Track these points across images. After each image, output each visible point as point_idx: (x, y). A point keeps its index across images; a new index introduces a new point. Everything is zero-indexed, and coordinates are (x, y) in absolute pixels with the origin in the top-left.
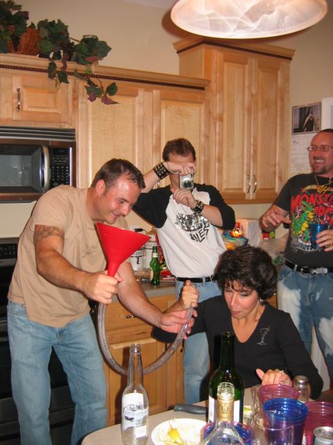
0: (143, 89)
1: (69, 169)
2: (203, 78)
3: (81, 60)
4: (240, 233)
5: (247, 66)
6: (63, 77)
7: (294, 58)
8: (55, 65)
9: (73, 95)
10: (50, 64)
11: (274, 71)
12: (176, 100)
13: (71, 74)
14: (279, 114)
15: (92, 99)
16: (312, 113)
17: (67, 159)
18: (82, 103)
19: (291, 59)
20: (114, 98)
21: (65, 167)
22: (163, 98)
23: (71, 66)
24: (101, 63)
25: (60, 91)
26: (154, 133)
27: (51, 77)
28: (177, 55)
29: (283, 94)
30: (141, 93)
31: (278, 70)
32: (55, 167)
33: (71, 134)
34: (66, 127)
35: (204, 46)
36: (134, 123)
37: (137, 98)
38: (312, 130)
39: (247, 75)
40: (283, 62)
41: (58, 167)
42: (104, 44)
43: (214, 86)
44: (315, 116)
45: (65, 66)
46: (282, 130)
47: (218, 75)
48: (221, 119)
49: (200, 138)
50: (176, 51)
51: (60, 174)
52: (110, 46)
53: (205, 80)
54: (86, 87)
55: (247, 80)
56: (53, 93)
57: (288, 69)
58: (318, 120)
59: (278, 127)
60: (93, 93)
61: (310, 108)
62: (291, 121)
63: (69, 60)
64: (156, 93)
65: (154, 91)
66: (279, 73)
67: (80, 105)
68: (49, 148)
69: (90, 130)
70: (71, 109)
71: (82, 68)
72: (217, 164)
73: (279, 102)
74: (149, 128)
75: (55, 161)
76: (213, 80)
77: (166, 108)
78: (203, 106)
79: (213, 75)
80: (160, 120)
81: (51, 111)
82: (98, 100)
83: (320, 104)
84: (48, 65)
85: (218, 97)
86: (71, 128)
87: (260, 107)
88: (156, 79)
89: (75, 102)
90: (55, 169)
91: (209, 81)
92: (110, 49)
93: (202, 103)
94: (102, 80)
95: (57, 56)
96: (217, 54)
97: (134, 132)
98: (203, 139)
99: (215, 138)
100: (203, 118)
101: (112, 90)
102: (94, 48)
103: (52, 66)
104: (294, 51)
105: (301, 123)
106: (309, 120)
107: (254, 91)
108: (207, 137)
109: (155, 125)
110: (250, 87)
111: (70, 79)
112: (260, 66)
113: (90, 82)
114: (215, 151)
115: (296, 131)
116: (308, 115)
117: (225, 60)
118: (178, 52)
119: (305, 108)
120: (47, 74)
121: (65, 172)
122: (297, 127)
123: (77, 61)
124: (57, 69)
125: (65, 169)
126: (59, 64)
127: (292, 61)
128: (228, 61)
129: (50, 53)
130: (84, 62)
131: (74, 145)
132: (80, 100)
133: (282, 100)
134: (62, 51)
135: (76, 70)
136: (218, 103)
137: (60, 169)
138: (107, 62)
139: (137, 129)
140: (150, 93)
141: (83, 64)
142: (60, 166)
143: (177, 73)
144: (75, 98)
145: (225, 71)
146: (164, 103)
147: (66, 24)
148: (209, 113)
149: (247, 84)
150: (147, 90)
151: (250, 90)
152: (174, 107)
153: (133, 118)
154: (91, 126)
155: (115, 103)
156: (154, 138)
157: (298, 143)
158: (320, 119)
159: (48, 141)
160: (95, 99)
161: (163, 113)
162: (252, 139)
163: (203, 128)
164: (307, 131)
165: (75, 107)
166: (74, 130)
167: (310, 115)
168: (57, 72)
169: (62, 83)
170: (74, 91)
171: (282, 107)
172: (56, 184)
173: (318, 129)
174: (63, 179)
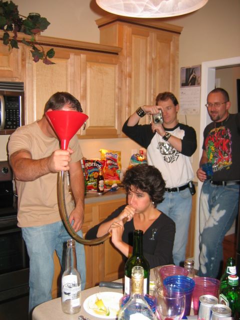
0: (73, 54)
1: (19, 112)
2: (117, 46)
3: (28, 32)
4: (143, 158)
5: (149, 38)
6: (14, 44)
7: (182, 33)
8: (8, 35)
9: (22, 57)
10: (5, 34)
11: (168, 42)
12: (97, 61)
13: (20, 41)
14: (171, 73)
15: (36, 61)
17: (17, 104)
18: (29, 63)
19: (180, 33)
20: (52, 60)
21: (16, 110)
22: (88, 60)
23: (21, 35)
24: (42, 34)
25: (12, 54)
26: (82, 86)
27: (6, 43)
28: (98, 29)
29: (174, 59)
30: (72, 56)
31: (171, 41)
32: (9, 110)
33: (20, 86)
34: (17, 81)
35: (118, 22)
36: (67, 78)
37: (69, 60)
38: (195, 85)
39: (148, 45)
40: (174, 35)
41: (11, 111)
42: (45, 19)
43: (125, 52)
44: (197, 74)
45: (16, 36)
46: (174, 84)
47: (128, 44)
48: (130, 76)
49: (115, 89)
50: (97, 26)
51: (13, 116)
52: (49, 22)
53: (118, 47)
54: (31, 51)
55: (148, 48)
56: (7, 55)
57: (178, 40)
58: (199, 77)
59: (171, 82)
60: (37, 56)
61: (193, 69)
62: (180, 78)
63: (19, 31)
64: (83, 56)
65: (82, 55)
66: (172, 43)
67: (27, 65)
68: (4, 96)
69: (35, 83)
70: (20, 68)
71: (29, 38)
72: (127, 109)
73: (171, 64)
74: (78, 82)
75: (9, 106)
76: (124, 48)
77: (90, 67)
78: (117, 66)
79: (124, 44)
80: (86, 77)
81: (6, 69)
82: (41, 61)
83: (201, 66)
84: (3, 35)
85: (128, 60)
86: (21, 81)
87: (158, 67)
88: (84, 46)
89: (23, 63)
90: (9, 112)
91: (122, 49)
92: (49, 24)
93: (116, 64)
94: (43, 46)
95: (10, 28)
96: (127, 29)
97: (67, 84)
98: (117, 90)
99: (126, 90)
100: (117, 75)
101: (51, 54)
102: (37, 23)
103: (6, 35)
104: (182, 28)
105: (187, 79)
106: (193, 77)
107: (154, 56)
108: (120, 89)
109: (82, 80)
110: (151, 53)
111: (20, 45)
112: (158, 38)
113: (34, 48)
114: (126, 99)
115: (183, 85)
116: (192, 73)
117: (133, 33)
118: (99, 27)
119: (190, 69)
120: (2, 42)
121: (16, 114)
122: (184, 82)
123: (25, 32)
124: (10, 38)
125: (16, 112)
126: (11, 34)
127: (181, 35)
128: (135, 34)
129: (5, 25)
130: (30, 33)
131: (23, 94)
132: (27, 61)
133: (174, 62)
134: (13, 25)
135: (24, 39)
136: (128, 65)
137: (13, 112)
138: (47, 33)
139: (69, 83)
140: (79, 57)
141: (29, 35)
142: (13, 110)
143: (98, 42)
144: (23, 60)
145: (133, 41)
146: (88, 64)
147: (16, 5)
148: (121, 71)
149: (148, 51)
150: (76, 54)
151: (151, 55)
152: (96, 67)
153: (67, 75)
154: (35, 80)
155: (53, 63)
156: (82, 89)
157: (185, 93)
159: (4, 91)
160: (38, 61)
161: (88, 71)
162: (152, 91)
163: (117, 82)
164: (191, 85)
165: (24, 66)
166: (23, 83)
167: (194, 74)
168: (10, 40)
169: (14, 48)
170: (23, 54)
171: (174, 68)
172: (9, 123)
173: (199, 84)
174: (15, 120)
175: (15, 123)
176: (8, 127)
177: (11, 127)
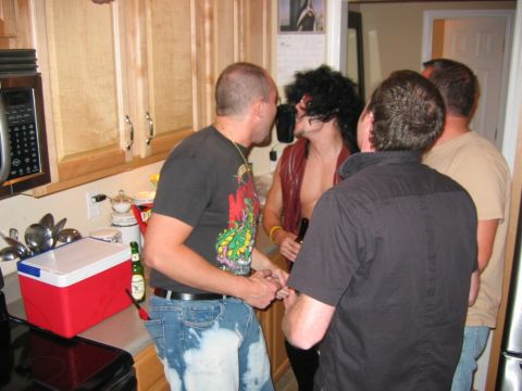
1: (34, 129)
14: (265, 4)
16: (311, 6)
17: (29, 110)
21: (27, 125)
32: (13, 128)
33: (29, 59)
36: (113, 31)
41: (16, 129)
49: (191, 47)
58: (321, 16)
59: (265, 23)
69: (54, 49)
70: (17, 9)
75: (12, 118)
80: (145, 23)
90: (13, 133)
98: (195, 49)
99: (205, 46)
100: (194, 15)
106: (307, 15)
108: (199, 44)
115: (284, 29)
116: (305, 7)
121: (29, 136)
122: (287, 23)
125: (28, 130)
137: (21, 131)
142: (20, 127)
148: (198, 7)
154: (53, 43)
156: (139, 53)
157: (288, 46)
158: (324, 16)
164: (303, 30)
165: (22, 4)
167: (308, 8)
172: (17, 162)
173: (322, 30)
174: (26, 151)
175: (27, 160)
176: (14, 173)
177: (21, 171)
